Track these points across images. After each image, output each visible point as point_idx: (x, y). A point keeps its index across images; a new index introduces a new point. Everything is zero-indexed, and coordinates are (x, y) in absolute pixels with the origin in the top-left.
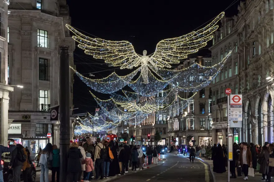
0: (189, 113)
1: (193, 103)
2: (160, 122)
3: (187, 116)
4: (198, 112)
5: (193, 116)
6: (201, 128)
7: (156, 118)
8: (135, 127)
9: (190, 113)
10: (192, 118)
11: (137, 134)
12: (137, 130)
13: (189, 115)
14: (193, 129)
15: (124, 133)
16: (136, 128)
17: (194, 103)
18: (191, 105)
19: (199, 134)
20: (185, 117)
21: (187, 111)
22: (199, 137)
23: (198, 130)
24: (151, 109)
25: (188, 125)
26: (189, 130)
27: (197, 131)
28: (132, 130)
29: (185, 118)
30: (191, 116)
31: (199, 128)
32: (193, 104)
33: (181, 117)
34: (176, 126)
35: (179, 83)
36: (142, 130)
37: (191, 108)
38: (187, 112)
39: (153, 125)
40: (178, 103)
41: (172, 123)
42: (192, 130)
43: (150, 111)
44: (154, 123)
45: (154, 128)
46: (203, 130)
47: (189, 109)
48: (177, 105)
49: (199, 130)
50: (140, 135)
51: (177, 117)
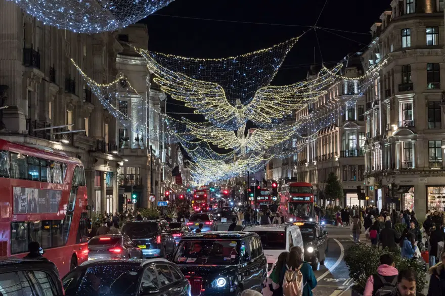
0: (402, 127)
1: (411, 101)
2: (353, 151)
3: (397, 134)
4: (423, 123)
5: (411, 134)
6: (432, 164)
7: (341, 141)
8: (307, 165)
9: (405, 128)
10: (410, 140)
11: (310, 181)
12: (310, 171)
13: (402, 132)
14: (413, 168)
15: (292, 178)
16: (308, 167)
17: (414, 102)
18: (408, 107)
19: (427, 180)
20: (392, 137)
21: (398, 122)
22: (427, 186)
23: (425, 169)
24: (268, 113)
25: (400, 157)
26: (402, 170)
27: (421, 171)
28: (302, 172)
29: (393, 141)
30: (407, 135)
31: (427, 165)
32: (411, 104)
33: (385, 137)
34: (378, 161)
35: (380, 55)
36: (319, 170)
37: (407, 116)
38: (398, 125)
39: (337, 159)
40: (380, 105)
41: (370, 154)
42: (411, 170)
43: (267, 116)
44: (339, 155)
45: (338, 167)
46: (437, 171)
47: (401, 118)
48: (378, 109)
49: (428, 169)
50: (315, 183)
51: (378, 138)
